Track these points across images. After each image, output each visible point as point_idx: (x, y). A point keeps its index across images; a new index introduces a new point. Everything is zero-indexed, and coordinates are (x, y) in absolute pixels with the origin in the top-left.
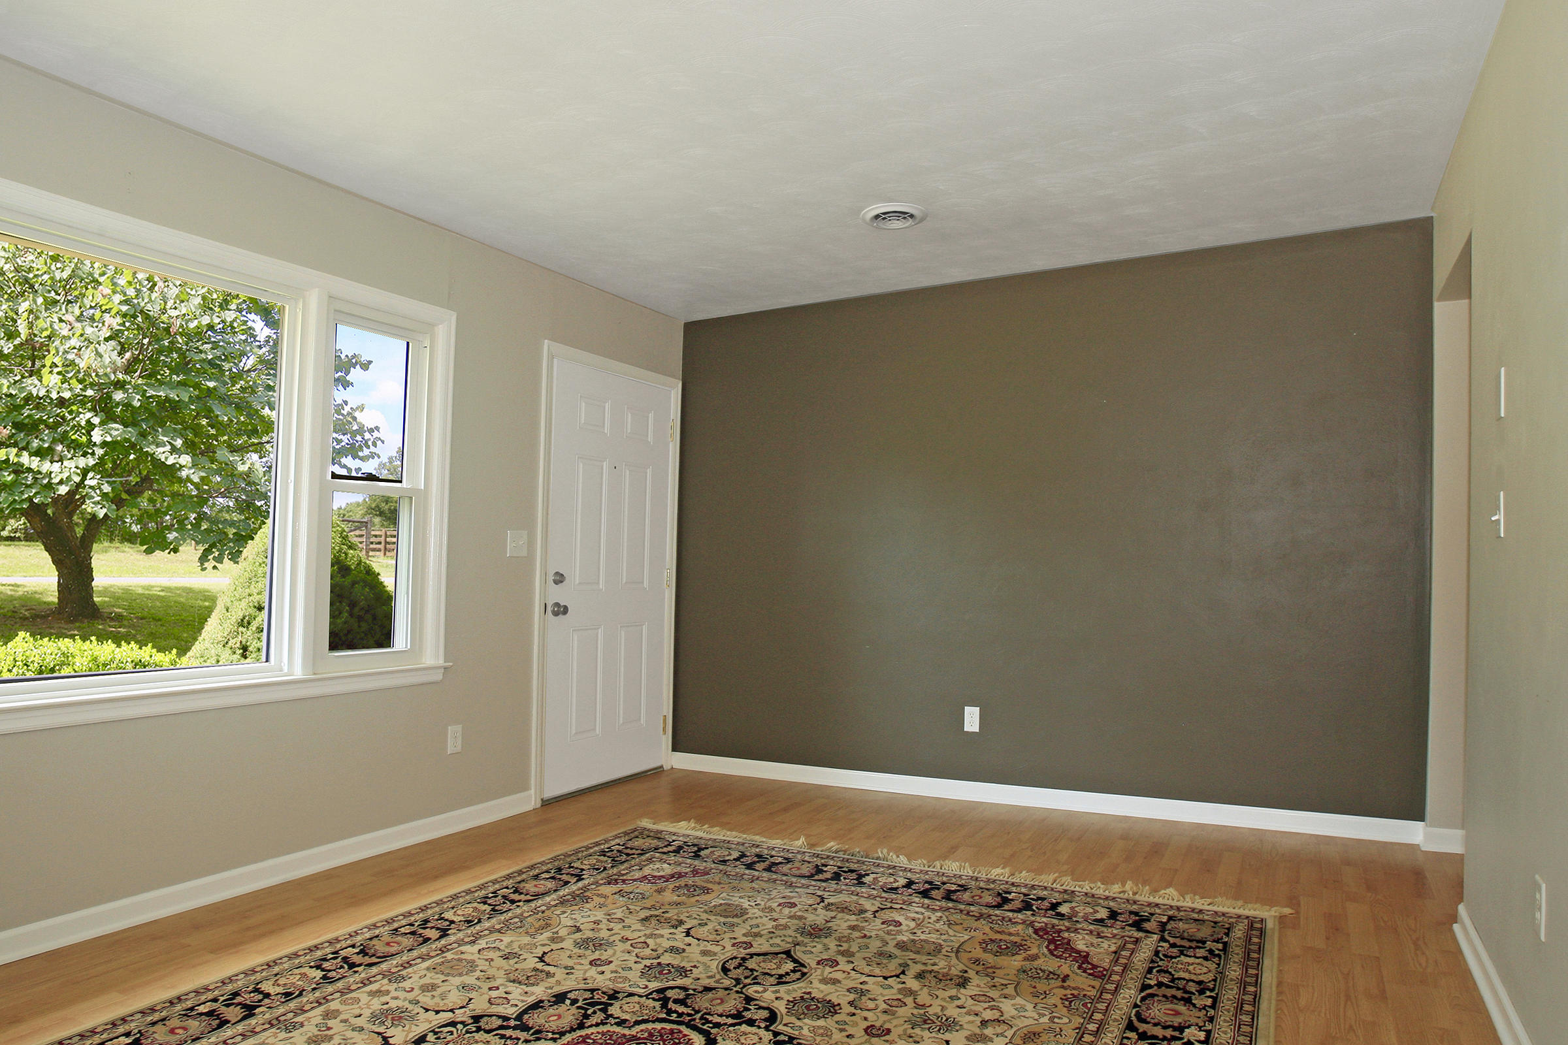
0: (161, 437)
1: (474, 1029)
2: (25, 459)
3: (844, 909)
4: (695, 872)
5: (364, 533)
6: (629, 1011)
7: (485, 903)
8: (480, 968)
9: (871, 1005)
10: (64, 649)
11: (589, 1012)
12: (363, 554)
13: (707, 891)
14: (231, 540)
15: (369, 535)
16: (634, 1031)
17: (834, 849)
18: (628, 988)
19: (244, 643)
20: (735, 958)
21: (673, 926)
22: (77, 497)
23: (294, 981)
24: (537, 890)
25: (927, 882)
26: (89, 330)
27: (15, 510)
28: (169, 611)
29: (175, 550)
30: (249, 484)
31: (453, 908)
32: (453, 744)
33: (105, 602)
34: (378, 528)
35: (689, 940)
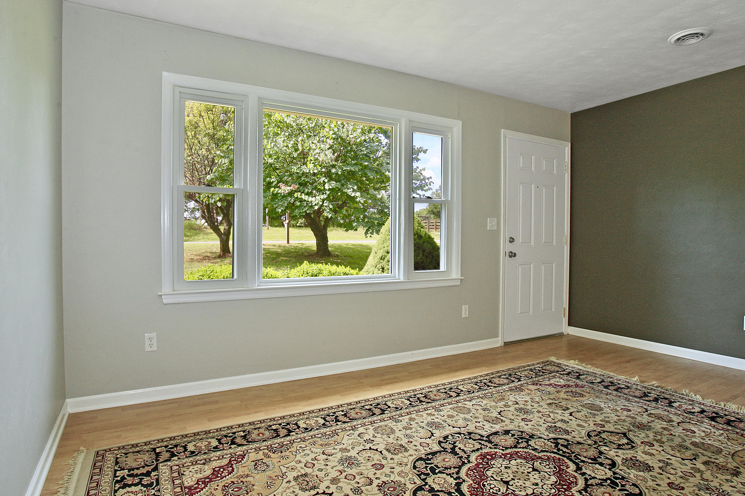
0: (349, 186)
1: (468, 438)
2: (303, 197)
3: (659, 418)
4: (577, 386)
5: (427, 221)
6: (539, 445)
7: (476, 385)
8: (472, 412)
9: (673, 471)
10: (320, 268)
11: (520, 441)
12: (427, 230)
13: (582, 395)
14: (376, 226)
15: (429, 223)
16: (540, 455)
17: (655, 385)
18: (539, 434)
19: (382, 266)
20: (595, 431)
21: (563, 410)
22: (321, 210)
23: (399, 403)
24: (499, 382)
25: (714, 412)
26: (322, 146)
27: (301, 216)
28: (355, 254)
29: (356, 230)
30: (382, 203)
31: (462, 385)
32: (465, 313)
33: (332, 250)
34: (433, 220)
35: (571, 417)
